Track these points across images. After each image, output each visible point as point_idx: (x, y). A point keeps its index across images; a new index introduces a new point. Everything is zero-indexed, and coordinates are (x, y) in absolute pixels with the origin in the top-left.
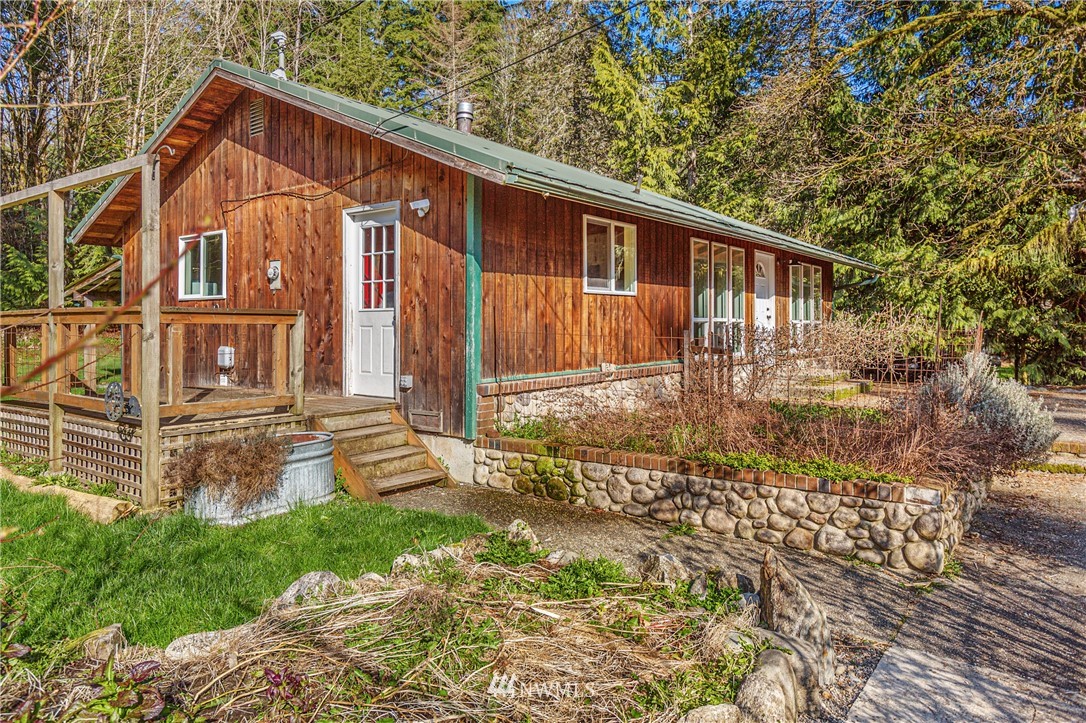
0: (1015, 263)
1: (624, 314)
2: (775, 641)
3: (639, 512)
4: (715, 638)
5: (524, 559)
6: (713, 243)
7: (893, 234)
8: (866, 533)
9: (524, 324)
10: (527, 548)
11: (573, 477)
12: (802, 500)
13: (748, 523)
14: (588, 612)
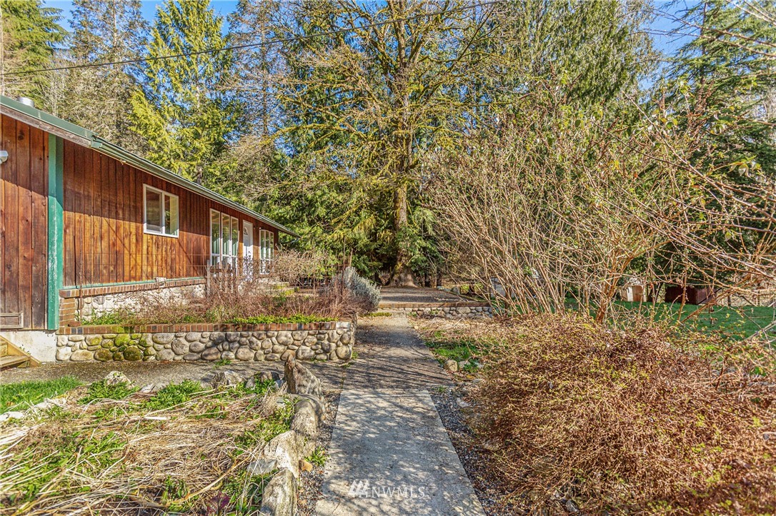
0: (351, 236)
1: (171, 248)
2: (300, 398)
3: (195, 358)
4: (270, 404)
5: (123, 394)
6: (222, 213)
7: (303, 221)
8: (320, 346)
9: (99, 250)
10: (125, 387)
11: (146, 344)
12: (290, 335)
13: (261, 352)
14: (185, 411)
